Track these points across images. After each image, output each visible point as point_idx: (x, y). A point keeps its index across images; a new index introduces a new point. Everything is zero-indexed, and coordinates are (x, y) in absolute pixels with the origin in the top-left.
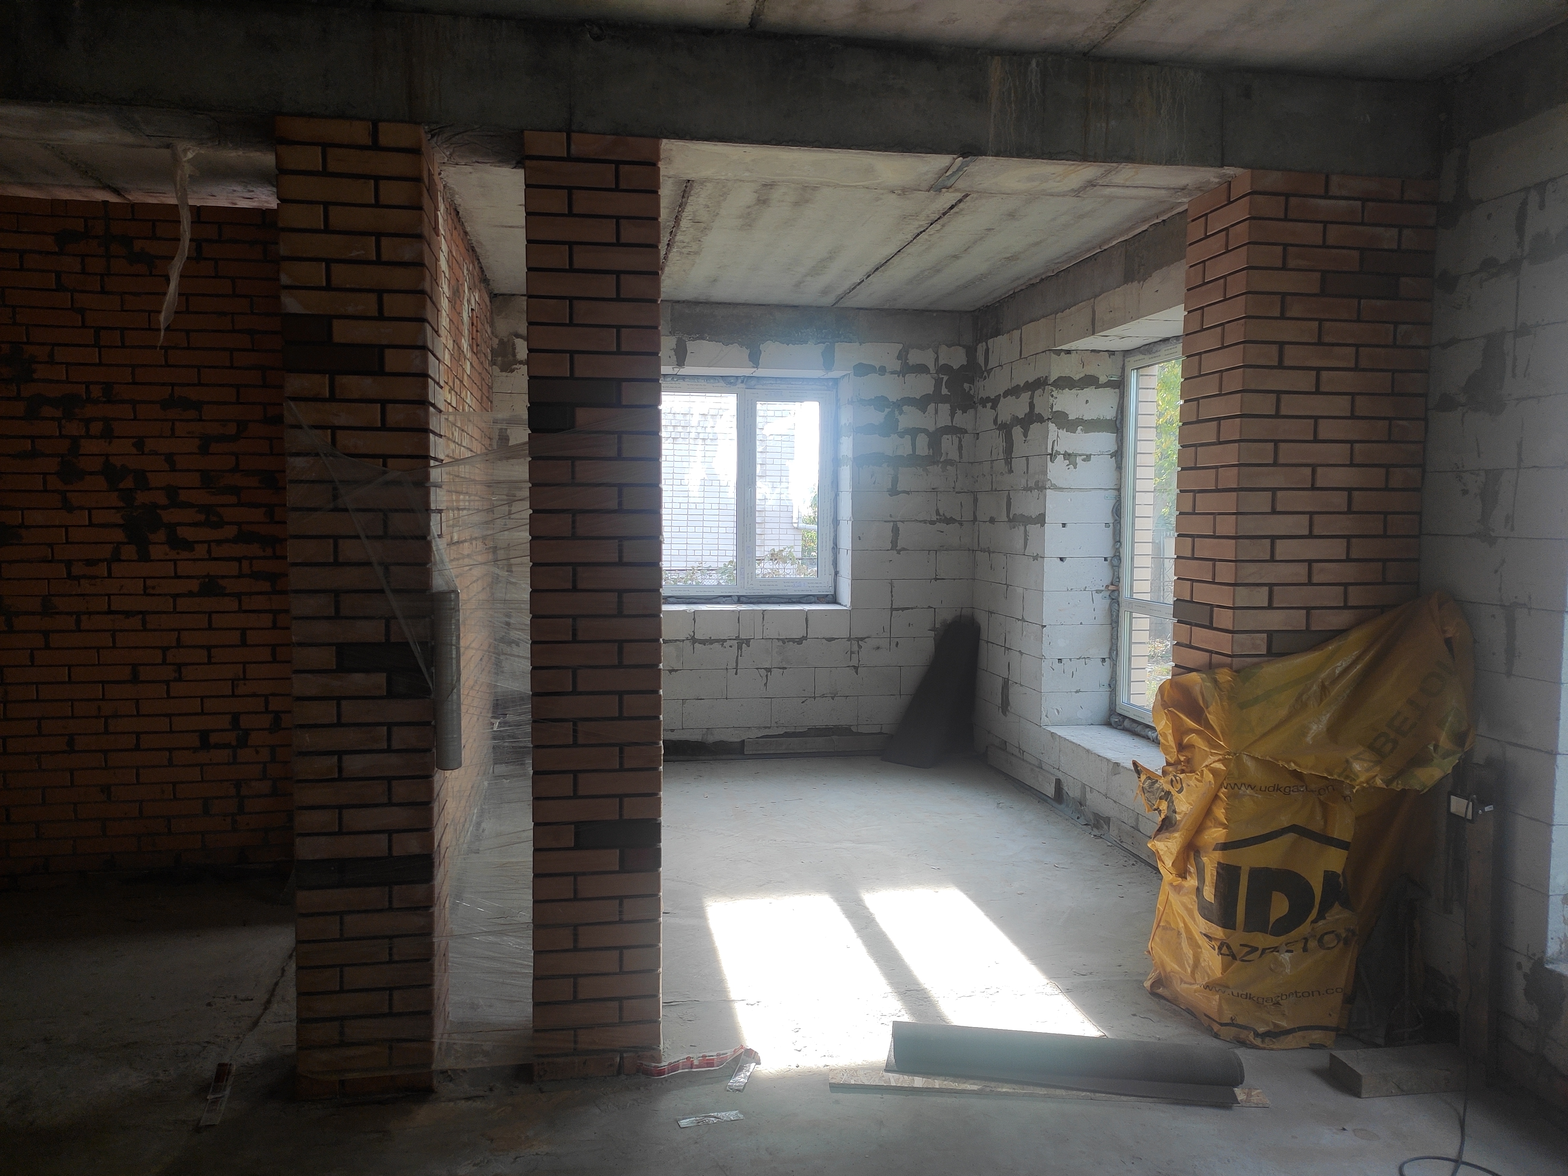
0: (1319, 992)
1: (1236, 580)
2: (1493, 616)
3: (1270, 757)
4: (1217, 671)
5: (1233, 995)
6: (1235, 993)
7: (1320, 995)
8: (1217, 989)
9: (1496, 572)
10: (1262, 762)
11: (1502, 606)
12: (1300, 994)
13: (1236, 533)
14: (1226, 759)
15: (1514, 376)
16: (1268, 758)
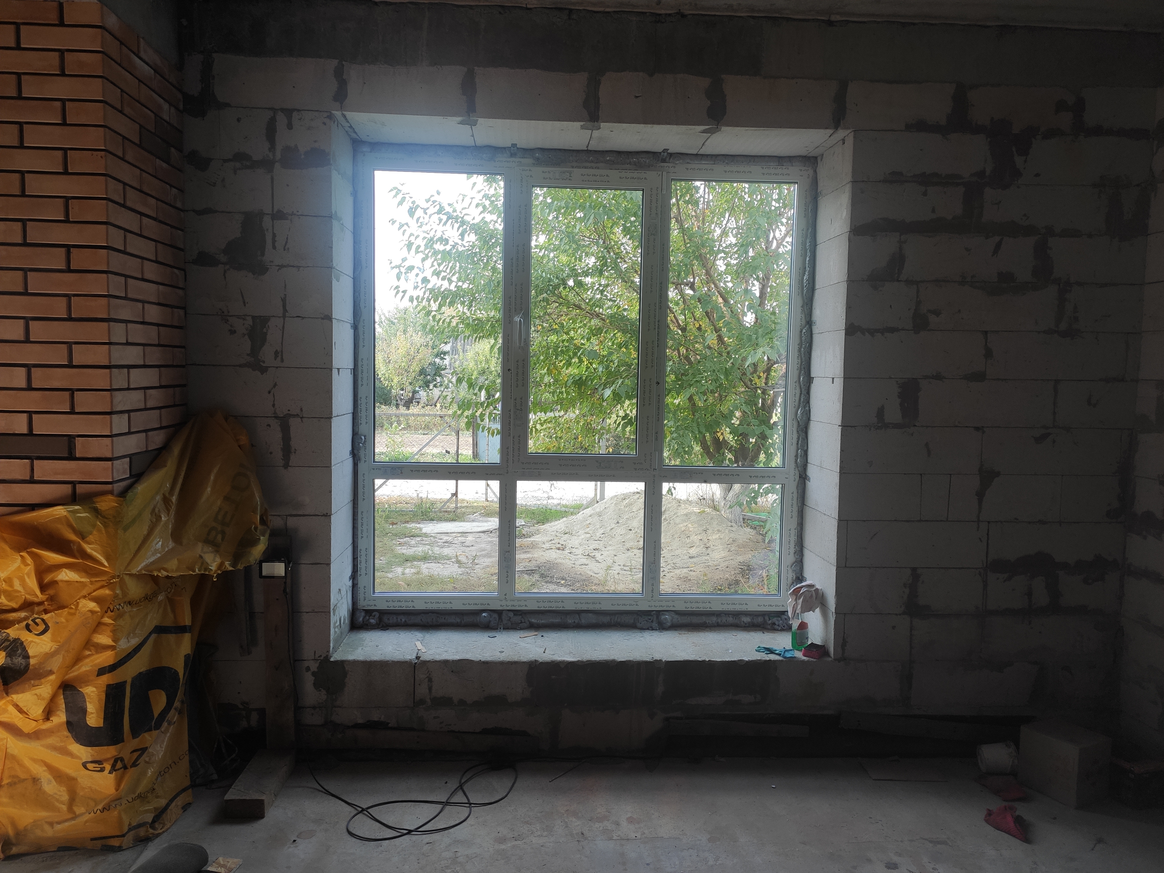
0: (174, 762)
1: (112, 408)
2: (269, 425)
3: (145, 570)
4: (95, 500)
5: (129, 802)
6: (130, 800)
7: (176, 764)
8: (114, 806)
9: (269, 392)
10: (139, 577)
11: (276, 417)
12: (163, 772)
13: (110, 362)
14: (112, 583)
15: (274, 247)
16: (144, 572)
